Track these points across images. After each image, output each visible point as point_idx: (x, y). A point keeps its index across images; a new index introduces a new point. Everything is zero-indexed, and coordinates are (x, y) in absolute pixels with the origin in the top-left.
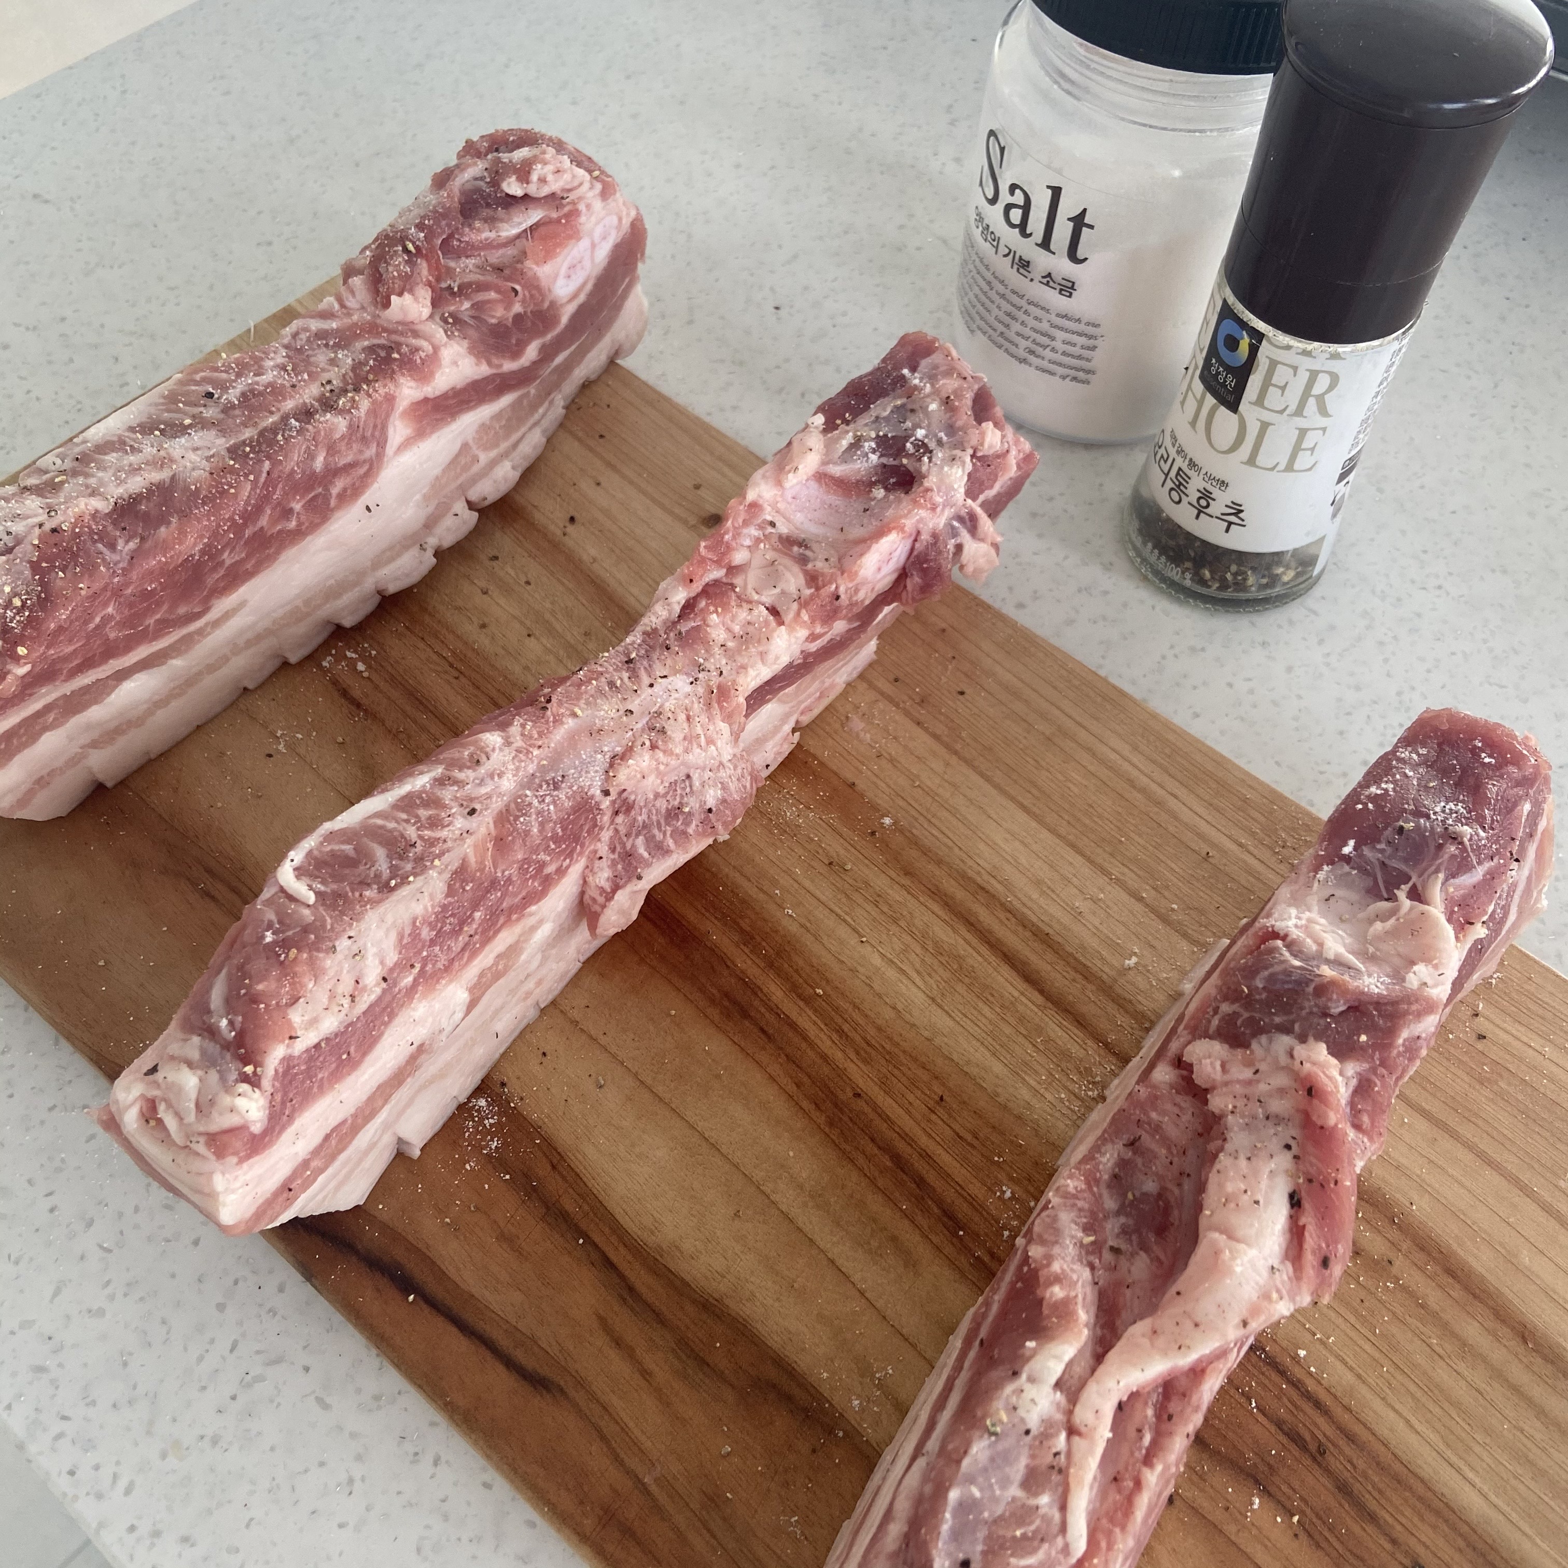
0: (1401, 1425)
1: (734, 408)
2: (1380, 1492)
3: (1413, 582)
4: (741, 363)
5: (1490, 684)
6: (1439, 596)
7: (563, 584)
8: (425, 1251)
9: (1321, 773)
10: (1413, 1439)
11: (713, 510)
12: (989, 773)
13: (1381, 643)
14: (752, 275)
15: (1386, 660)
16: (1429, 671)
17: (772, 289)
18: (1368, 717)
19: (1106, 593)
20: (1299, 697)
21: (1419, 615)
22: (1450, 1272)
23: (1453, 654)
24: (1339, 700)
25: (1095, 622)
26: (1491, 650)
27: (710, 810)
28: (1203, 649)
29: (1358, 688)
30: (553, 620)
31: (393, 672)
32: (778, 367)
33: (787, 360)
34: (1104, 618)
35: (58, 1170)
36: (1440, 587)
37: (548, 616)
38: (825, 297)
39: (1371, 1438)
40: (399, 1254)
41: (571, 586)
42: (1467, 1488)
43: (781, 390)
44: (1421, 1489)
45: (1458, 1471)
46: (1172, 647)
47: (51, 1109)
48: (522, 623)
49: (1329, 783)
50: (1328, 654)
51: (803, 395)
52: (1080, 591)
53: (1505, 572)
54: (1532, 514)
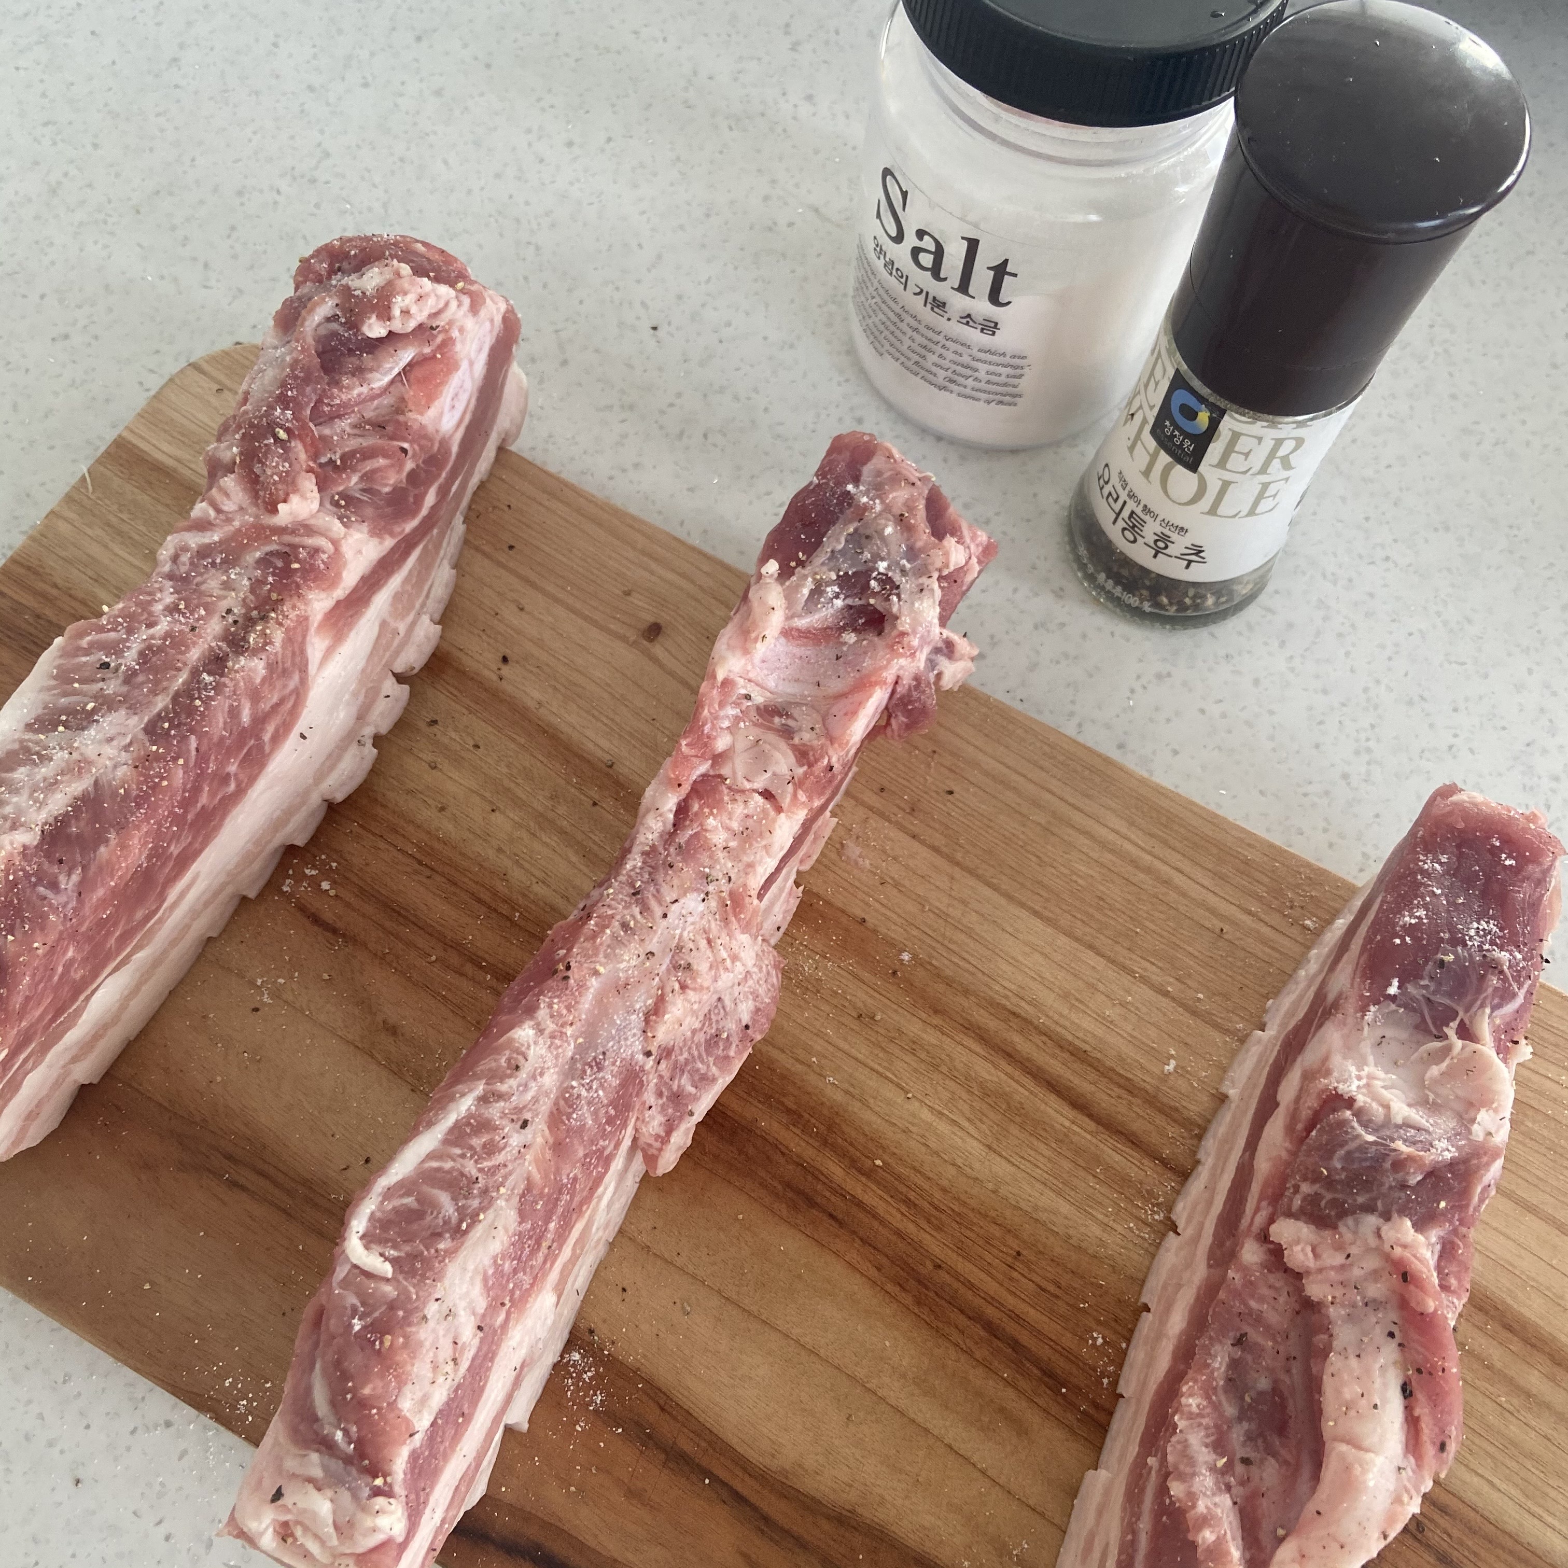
0: (1486, 1488)
1: (636, 466)
2: (1476, 1554)
3: (1360, 557)
4: (631, 407)
5: (1450, 663)
6: (1388, 570)
7: (514, 740)
8: (559, 1524)
9: (1305, 795)
10: (1495, 1495)
11: (650, 619)
12: (995, 881)
13: (1340, 635)
14: (617, 289)
15: (1347, 654)
16: (1390, 659)
17: (643, 304)
18: (1340, 722)
19: (1063, 625)
20: (1271, 713)
21: (1371, 595)
22: (1508, 1328)
23: (1410, 634)
24: (1310, 708)
25: (1058, 662)
26: (1445, 623)
27: (747, 1027)
28: (1169, 675)
29: (1325, 692)
30: (512, 785)
31: (361, 883)
32: (671, 405)
33: (679, 395)
34: (1066, 656)
35: (160, 1495)
36: (1387, 559)
37: (506, 782)
38: (703, 305)
39: (1461, 1506)
40: (532, 1532)
41: (522, 741)
42: (1549, 1533)
43: (681, 435)
44: (1509, 1543)
45: (1540, 1519)
46: (1138, 677)
47: (133, 1432)
48: (483, 798)
49: (1314, 805)
50: (1291, 657)
51: (705, 436)
52: (1036, 627)
53: (1447, 529)
54: (1465, 456)
